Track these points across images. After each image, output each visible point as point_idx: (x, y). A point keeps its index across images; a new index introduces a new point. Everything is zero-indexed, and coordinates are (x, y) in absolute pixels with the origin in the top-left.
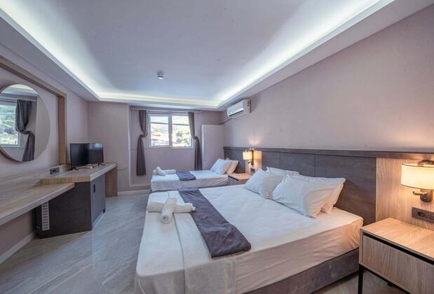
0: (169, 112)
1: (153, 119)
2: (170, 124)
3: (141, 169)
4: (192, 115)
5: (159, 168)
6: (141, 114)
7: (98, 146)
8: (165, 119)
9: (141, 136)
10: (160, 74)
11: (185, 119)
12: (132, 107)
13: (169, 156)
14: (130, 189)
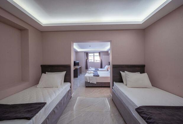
0: (94, 53)
1: (90, 54)
2: (94, 56)
3: (87, 68)
4: (100, 53)
5: (90, 67)
6: (87, 54)
7: (77, 62)
8: (93, 54)
9: (87, 59)
10: (90, 46)
11: (98, 54)
12: (85, 52)
13: (94, 64)
14: (84, 72)
